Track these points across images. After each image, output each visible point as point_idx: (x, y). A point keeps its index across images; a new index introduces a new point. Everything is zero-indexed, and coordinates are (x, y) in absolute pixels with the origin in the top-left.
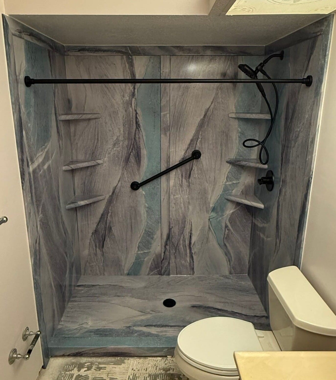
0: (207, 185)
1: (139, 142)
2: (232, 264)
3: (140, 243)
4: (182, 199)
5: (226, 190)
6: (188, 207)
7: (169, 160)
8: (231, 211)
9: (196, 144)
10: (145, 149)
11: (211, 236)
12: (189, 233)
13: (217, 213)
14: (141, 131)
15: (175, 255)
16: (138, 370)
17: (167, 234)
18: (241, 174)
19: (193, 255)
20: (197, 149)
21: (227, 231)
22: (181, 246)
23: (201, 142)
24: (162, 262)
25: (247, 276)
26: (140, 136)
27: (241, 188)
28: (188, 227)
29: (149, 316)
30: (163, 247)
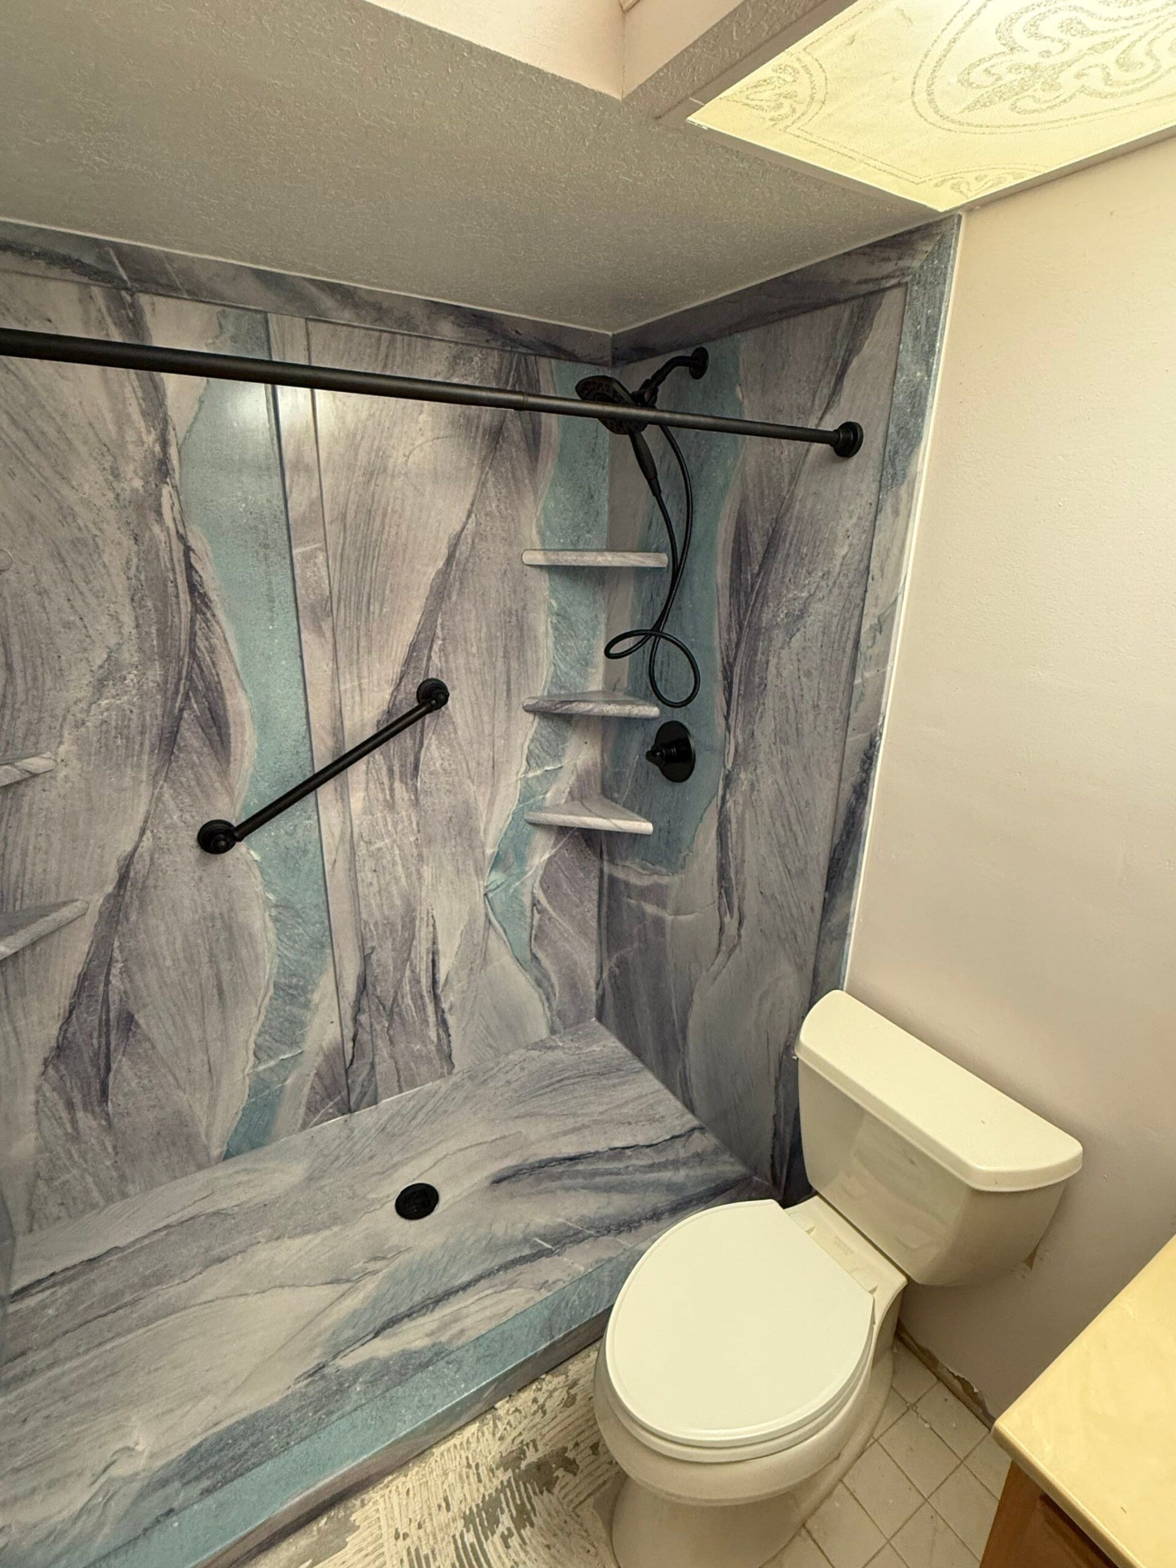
0: (473, 788)
1: (214, 664)
2: (555, 1004)
3: (259, 1035)
4: (397, 852)
5: (527, 796)
6: (418, 872)
7: (338, 724)
8: (544, 852)
9: (429, 658)
10: (241, 694)
11: (494, 944)
12: (428, 953)
13: (506, 869)
14: (218, 622)
15: (391, 1033)
16: (420, 1527)
17: (359, 976)
18: (565, 740)
19: (448, 1016)
20: (432, 675)
21: (537, 916)
22: (408, 1000)
23: (443, 649)
24: (346, 1071)
25: (597, 1024)
26: (215, 641)
27: (566, 782)
28: (423, 933)
29: (370, 1286)
30: (349, 1023)
